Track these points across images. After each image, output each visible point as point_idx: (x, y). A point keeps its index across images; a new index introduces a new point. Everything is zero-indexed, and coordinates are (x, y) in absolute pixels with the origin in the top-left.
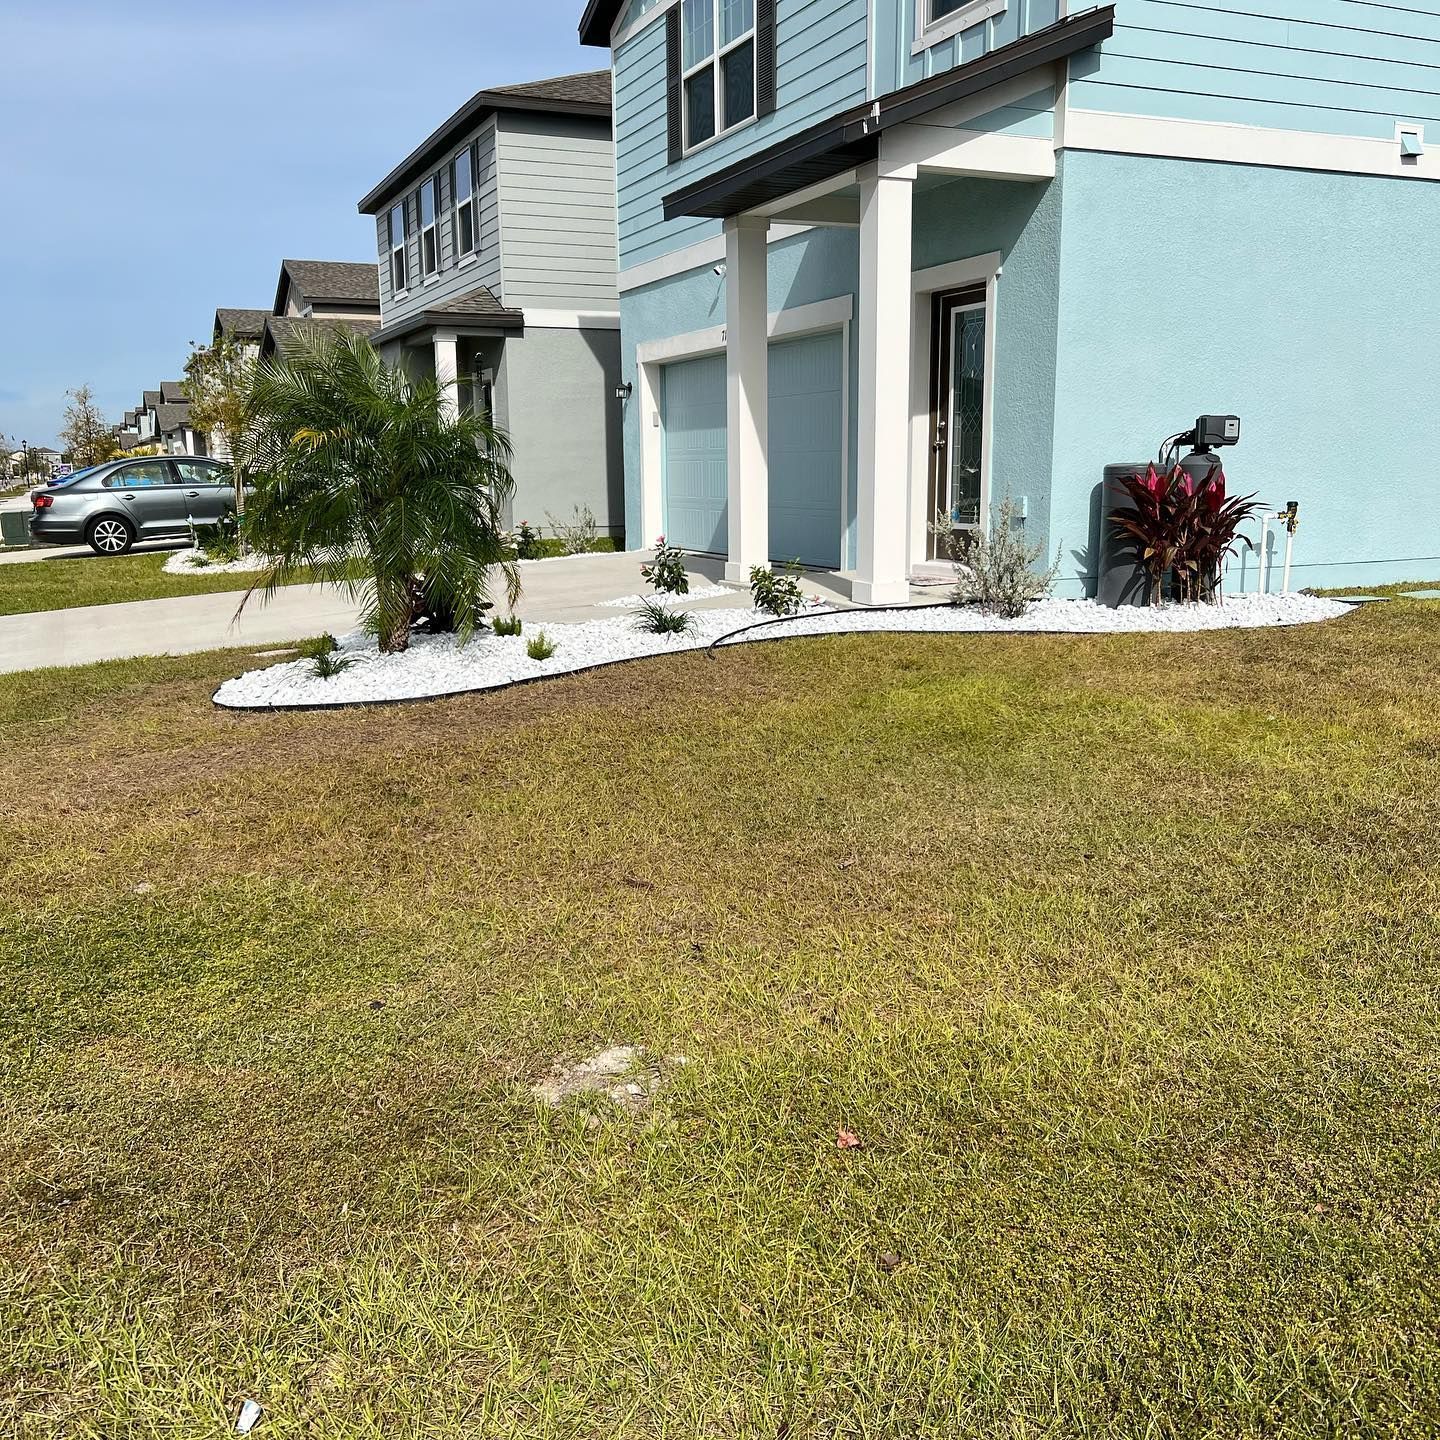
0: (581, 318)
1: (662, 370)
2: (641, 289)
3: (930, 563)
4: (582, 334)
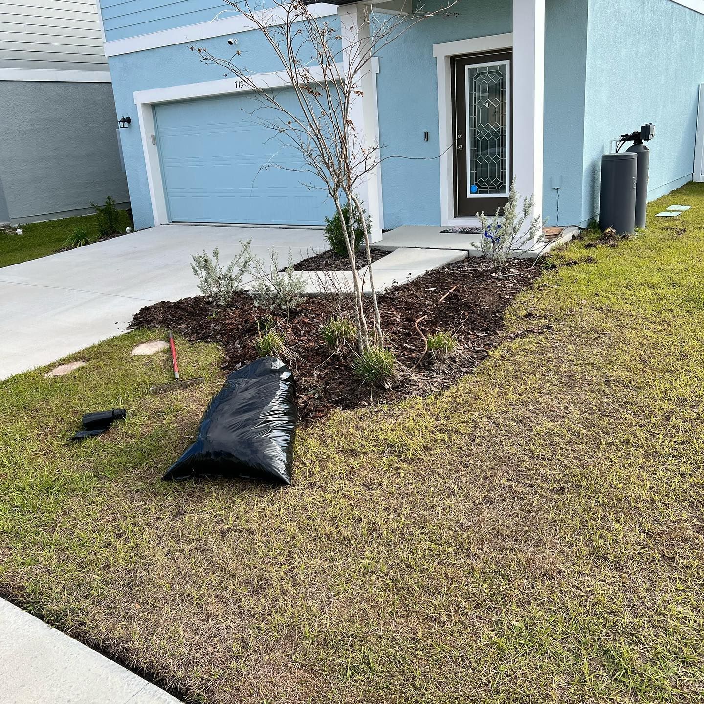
1: (154, 107)
3: (456, 219)
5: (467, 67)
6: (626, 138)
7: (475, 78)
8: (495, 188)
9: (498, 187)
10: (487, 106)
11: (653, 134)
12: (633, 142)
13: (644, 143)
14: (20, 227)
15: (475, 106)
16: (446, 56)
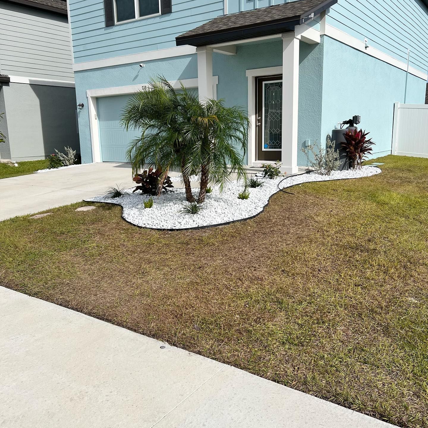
0: (30, 80)
1: (97, 100)
2: (88, 70)
3: (256, 162)
4: (31, 86)
5: (264, 83)
6: (345, 123)
7: (268, 89)
8: (277, 146)
9: (278, 145)
10: (273, 103)
11: (359, 121)
12: (349, 124)
13: (355, 125)
14: (17, 163)
15: (267, 103)
16: (252, 77)
